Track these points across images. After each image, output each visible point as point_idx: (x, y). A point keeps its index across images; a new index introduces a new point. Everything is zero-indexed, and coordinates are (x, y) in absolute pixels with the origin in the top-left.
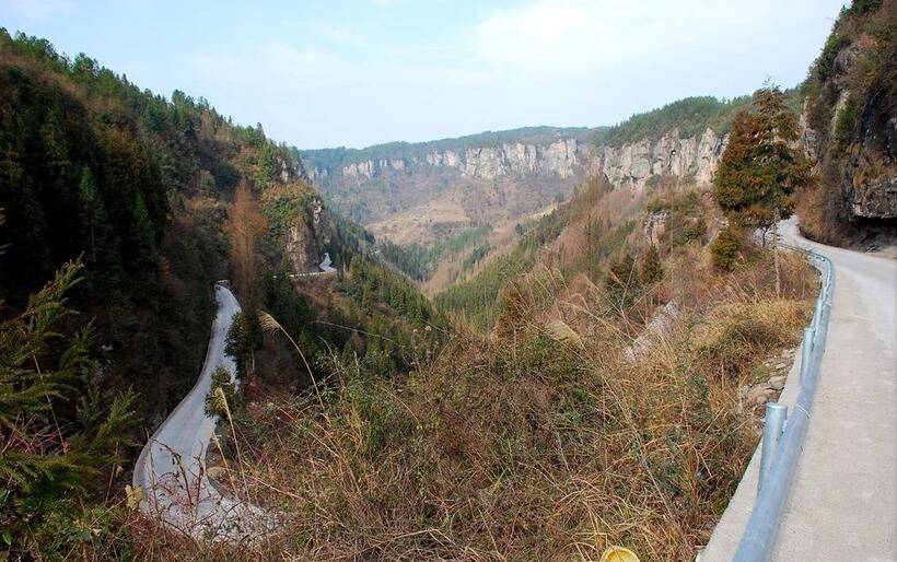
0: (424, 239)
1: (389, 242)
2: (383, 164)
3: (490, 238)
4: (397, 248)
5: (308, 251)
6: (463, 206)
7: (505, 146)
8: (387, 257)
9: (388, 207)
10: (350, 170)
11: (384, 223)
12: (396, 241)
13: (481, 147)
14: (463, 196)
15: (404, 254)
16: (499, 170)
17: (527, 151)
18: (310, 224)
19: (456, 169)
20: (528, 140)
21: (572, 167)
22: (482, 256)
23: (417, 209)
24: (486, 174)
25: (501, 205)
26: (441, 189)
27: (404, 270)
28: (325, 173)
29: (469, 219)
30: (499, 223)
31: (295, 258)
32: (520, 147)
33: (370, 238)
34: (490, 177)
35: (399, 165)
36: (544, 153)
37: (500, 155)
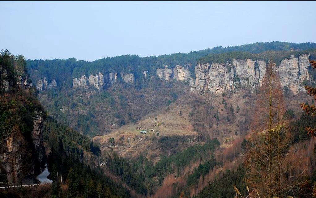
0: (150, 152)
1: (115, 155)
2: (113, 77)
3: (217, 153)
4: (122, 161)
5: (23, 161)
6: (191, 120)
7: (234, 61)
8: (111, 170)
9: (116, 120)
10: (80, 82)
11: (111, 135)
12: (123, 154)
13: (211, 63)
14: (190, 110)
15: (129, 167)
16: (228, 85)
17: (256, 67)
18: (28, 135)
19: (185, 84)
20: (258, 56)
21: (305, 83)
22: (207, 171)
23: (145, 122)
24: (214, 89)
25: (229, 120)
26: (170, 102)
27: (128, 184)
28: (54, 83)
29: (196, 133)
30: (227, 139)
31: (8, 169)
32: (250, 63)
33: (95, 150)
34: (219, 92)
35: (129, 78)
36: (275, 69)
37: (229, 71)
